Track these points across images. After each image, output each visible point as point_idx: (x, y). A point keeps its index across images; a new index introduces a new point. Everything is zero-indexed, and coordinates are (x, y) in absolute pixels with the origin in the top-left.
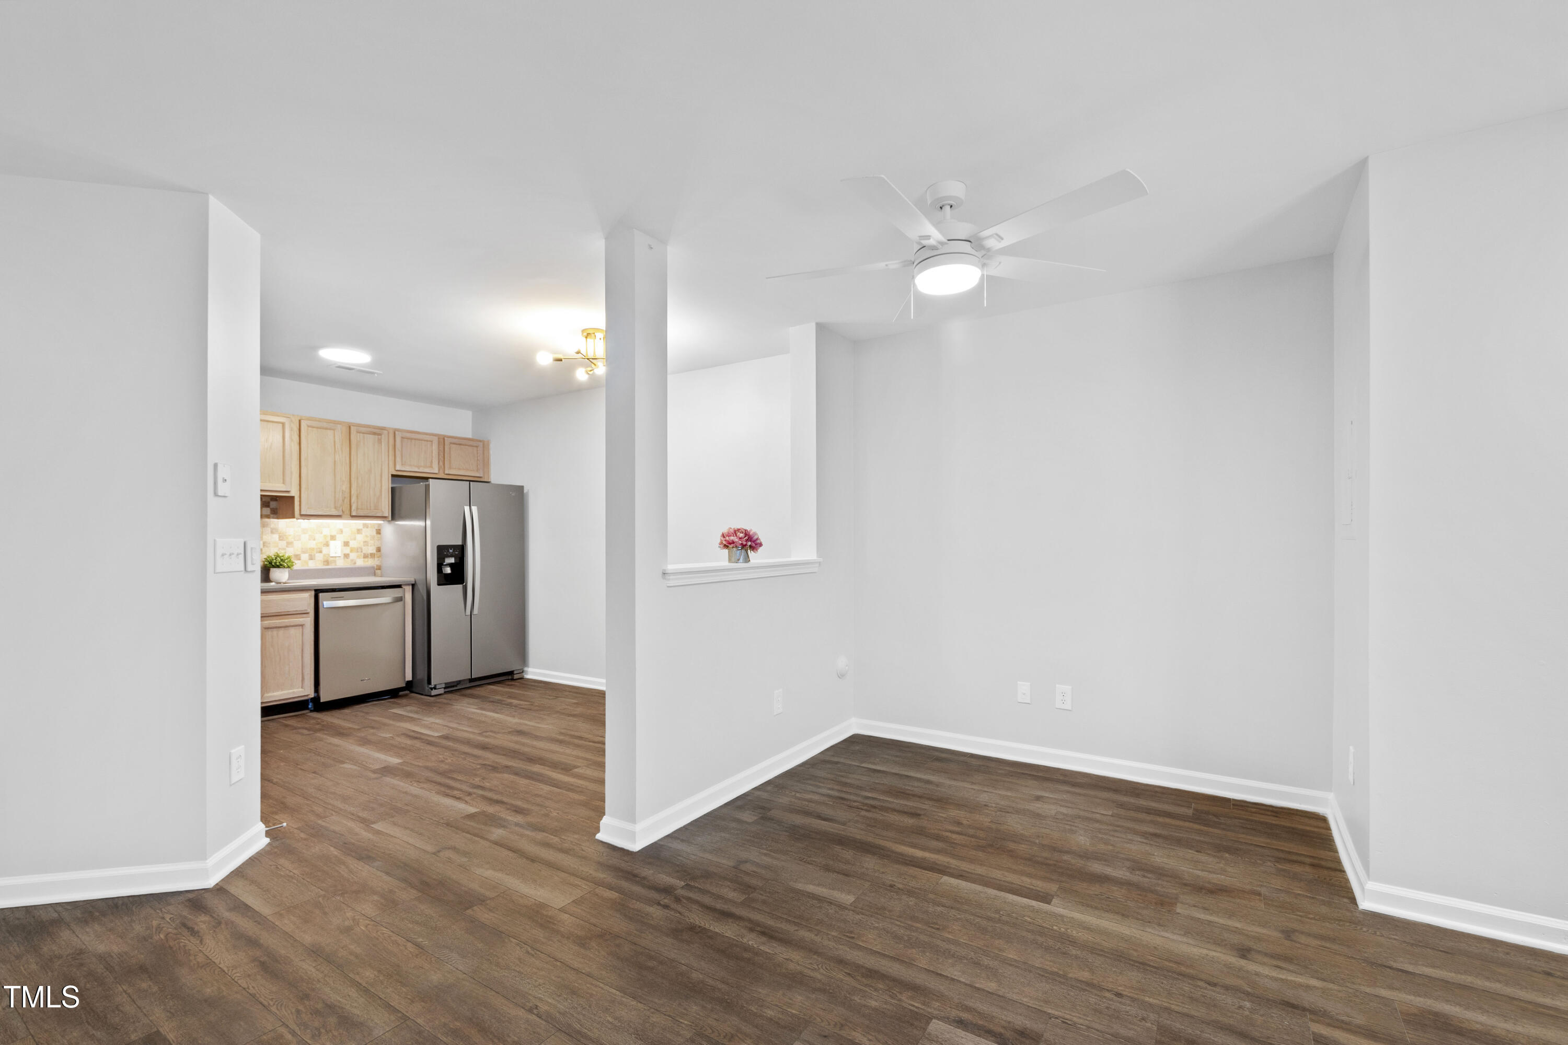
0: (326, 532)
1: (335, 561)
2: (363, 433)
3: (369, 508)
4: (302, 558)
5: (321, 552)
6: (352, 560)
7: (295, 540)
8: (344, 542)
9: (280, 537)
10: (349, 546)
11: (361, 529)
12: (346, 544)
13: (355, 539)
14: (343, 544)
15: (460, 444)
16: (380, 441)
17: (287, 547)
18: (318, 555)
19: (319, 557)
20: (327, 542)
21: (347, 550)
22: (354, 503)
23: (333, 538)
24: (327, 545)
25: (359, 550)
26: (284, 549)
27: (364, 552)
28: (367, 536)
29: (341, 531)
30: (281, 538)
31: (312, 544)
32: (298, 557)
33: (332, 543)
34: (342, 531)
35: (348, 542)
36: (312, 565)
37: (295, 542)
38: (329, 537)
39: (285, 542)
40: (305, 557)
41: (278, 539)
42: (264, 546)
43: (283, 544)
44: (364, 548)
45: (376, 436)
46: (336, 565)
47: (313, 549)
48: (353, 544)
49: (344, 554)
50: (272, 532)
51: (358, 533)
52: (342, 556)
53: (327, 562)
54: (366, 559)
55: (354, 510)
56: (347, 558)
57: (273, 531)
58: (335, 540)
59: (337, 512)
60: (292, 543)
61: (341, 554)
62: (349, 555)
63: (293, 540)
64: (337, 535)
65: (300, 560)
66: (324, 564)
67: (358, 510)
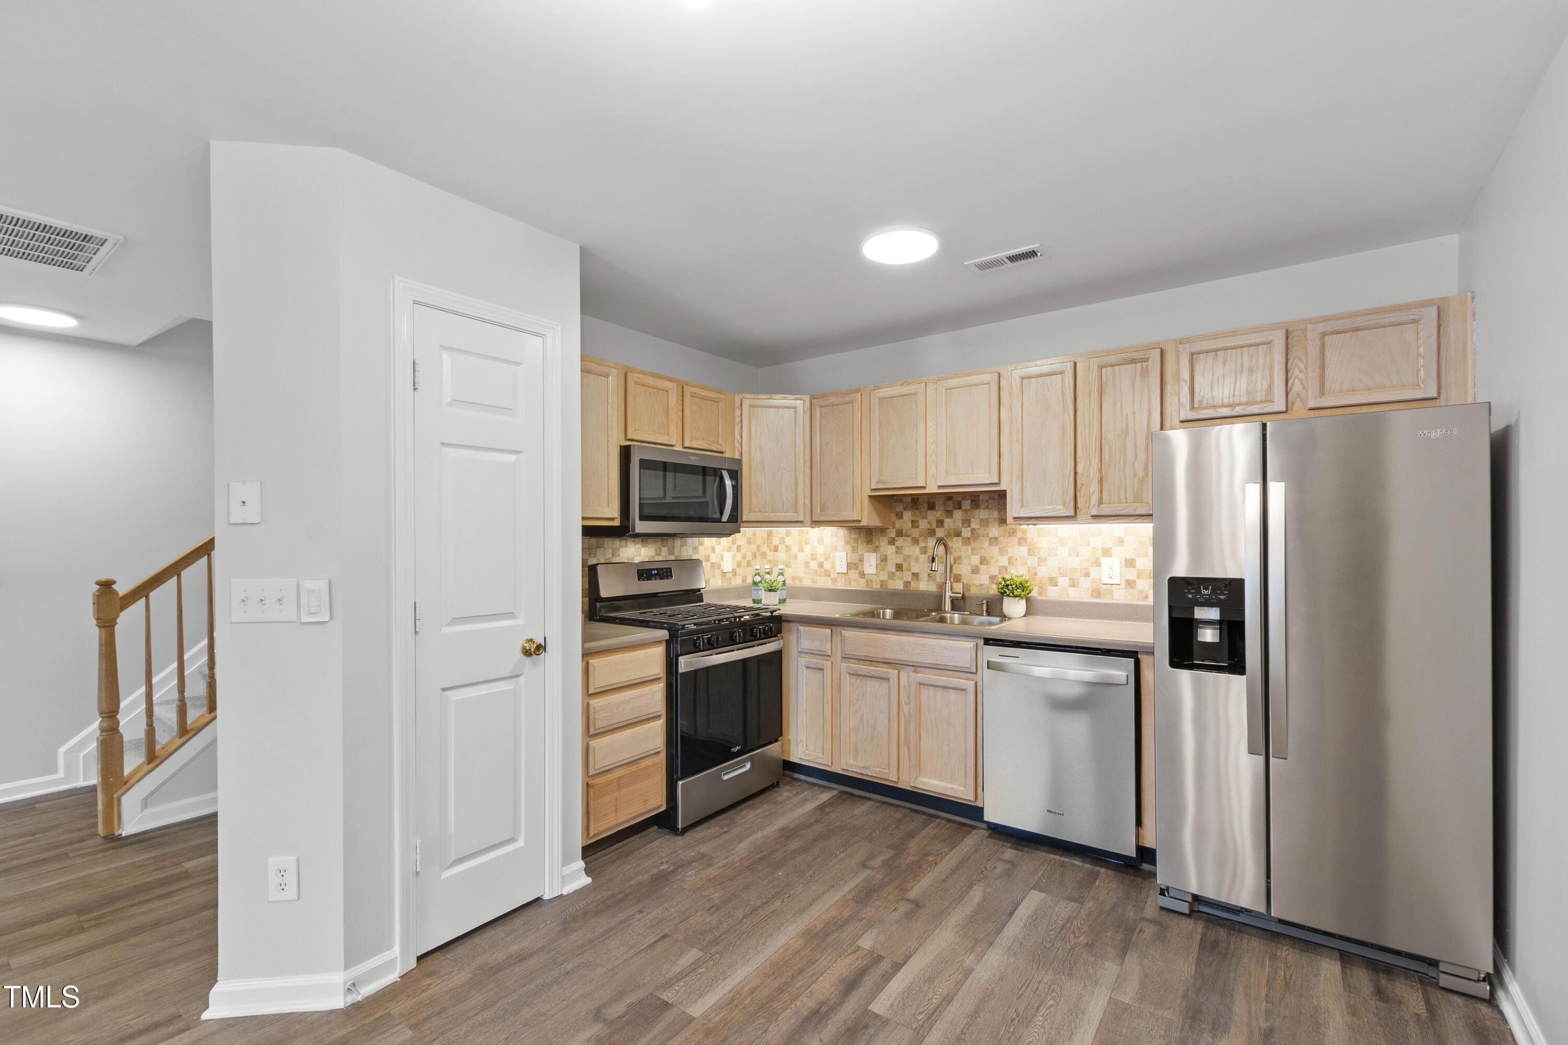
0: (1095, 542)
1: (1111, 592)
2: (1113, 366)
4: (1059, 584)
5: (1087, 575)
6: (1141, 592)
7: (1050, 556)
8: (1126, 560)
9: (1029, 550)
10: (1134, 567)
12: (1130, 563)
14: (1124, 563)
15: (1357, 330)
16: (1145, 374)
17: (1039, 565)
18: (1082, 579)
19: (1085, 583)
20: (1098, 559)
21: (1131, 574)
22: (1094, 492)
23: (1107, 552)
24: (1097, 564)
26: (1035, 568)
29: (1121, 542)
30: (1031, 552)
31: (1074, 562)
32: (1053, 581)
33: (1105, 561)
34: (1123, 541)
35: (1134, 560)
36: (1074, 595)
37: (1049, 558)
38: (1100, 552)
39: (1037, 557)
40: (1063, 581)
41: (1027, 554)
42: (1009, 563)
43: (1032, 561)
45: (1139, 365)
46: (1112, 598)
47: (1075, 570)
48: (1140, 563)
49: (1127, 581)
50: (1020, 544)
52: (1123, 584)
53: (1097, 592)
55: (1094, 506)
56: (1132, 588)
58: (1110, 556)
59: (1065, 511)
60: (1045, 559)
61: (1120, 580)
62: (1135, 582)
63: (1046, 554)
64: (1115, 549)
65: (1056, 586)
66: (1092, 595)
67: (1102, 506)
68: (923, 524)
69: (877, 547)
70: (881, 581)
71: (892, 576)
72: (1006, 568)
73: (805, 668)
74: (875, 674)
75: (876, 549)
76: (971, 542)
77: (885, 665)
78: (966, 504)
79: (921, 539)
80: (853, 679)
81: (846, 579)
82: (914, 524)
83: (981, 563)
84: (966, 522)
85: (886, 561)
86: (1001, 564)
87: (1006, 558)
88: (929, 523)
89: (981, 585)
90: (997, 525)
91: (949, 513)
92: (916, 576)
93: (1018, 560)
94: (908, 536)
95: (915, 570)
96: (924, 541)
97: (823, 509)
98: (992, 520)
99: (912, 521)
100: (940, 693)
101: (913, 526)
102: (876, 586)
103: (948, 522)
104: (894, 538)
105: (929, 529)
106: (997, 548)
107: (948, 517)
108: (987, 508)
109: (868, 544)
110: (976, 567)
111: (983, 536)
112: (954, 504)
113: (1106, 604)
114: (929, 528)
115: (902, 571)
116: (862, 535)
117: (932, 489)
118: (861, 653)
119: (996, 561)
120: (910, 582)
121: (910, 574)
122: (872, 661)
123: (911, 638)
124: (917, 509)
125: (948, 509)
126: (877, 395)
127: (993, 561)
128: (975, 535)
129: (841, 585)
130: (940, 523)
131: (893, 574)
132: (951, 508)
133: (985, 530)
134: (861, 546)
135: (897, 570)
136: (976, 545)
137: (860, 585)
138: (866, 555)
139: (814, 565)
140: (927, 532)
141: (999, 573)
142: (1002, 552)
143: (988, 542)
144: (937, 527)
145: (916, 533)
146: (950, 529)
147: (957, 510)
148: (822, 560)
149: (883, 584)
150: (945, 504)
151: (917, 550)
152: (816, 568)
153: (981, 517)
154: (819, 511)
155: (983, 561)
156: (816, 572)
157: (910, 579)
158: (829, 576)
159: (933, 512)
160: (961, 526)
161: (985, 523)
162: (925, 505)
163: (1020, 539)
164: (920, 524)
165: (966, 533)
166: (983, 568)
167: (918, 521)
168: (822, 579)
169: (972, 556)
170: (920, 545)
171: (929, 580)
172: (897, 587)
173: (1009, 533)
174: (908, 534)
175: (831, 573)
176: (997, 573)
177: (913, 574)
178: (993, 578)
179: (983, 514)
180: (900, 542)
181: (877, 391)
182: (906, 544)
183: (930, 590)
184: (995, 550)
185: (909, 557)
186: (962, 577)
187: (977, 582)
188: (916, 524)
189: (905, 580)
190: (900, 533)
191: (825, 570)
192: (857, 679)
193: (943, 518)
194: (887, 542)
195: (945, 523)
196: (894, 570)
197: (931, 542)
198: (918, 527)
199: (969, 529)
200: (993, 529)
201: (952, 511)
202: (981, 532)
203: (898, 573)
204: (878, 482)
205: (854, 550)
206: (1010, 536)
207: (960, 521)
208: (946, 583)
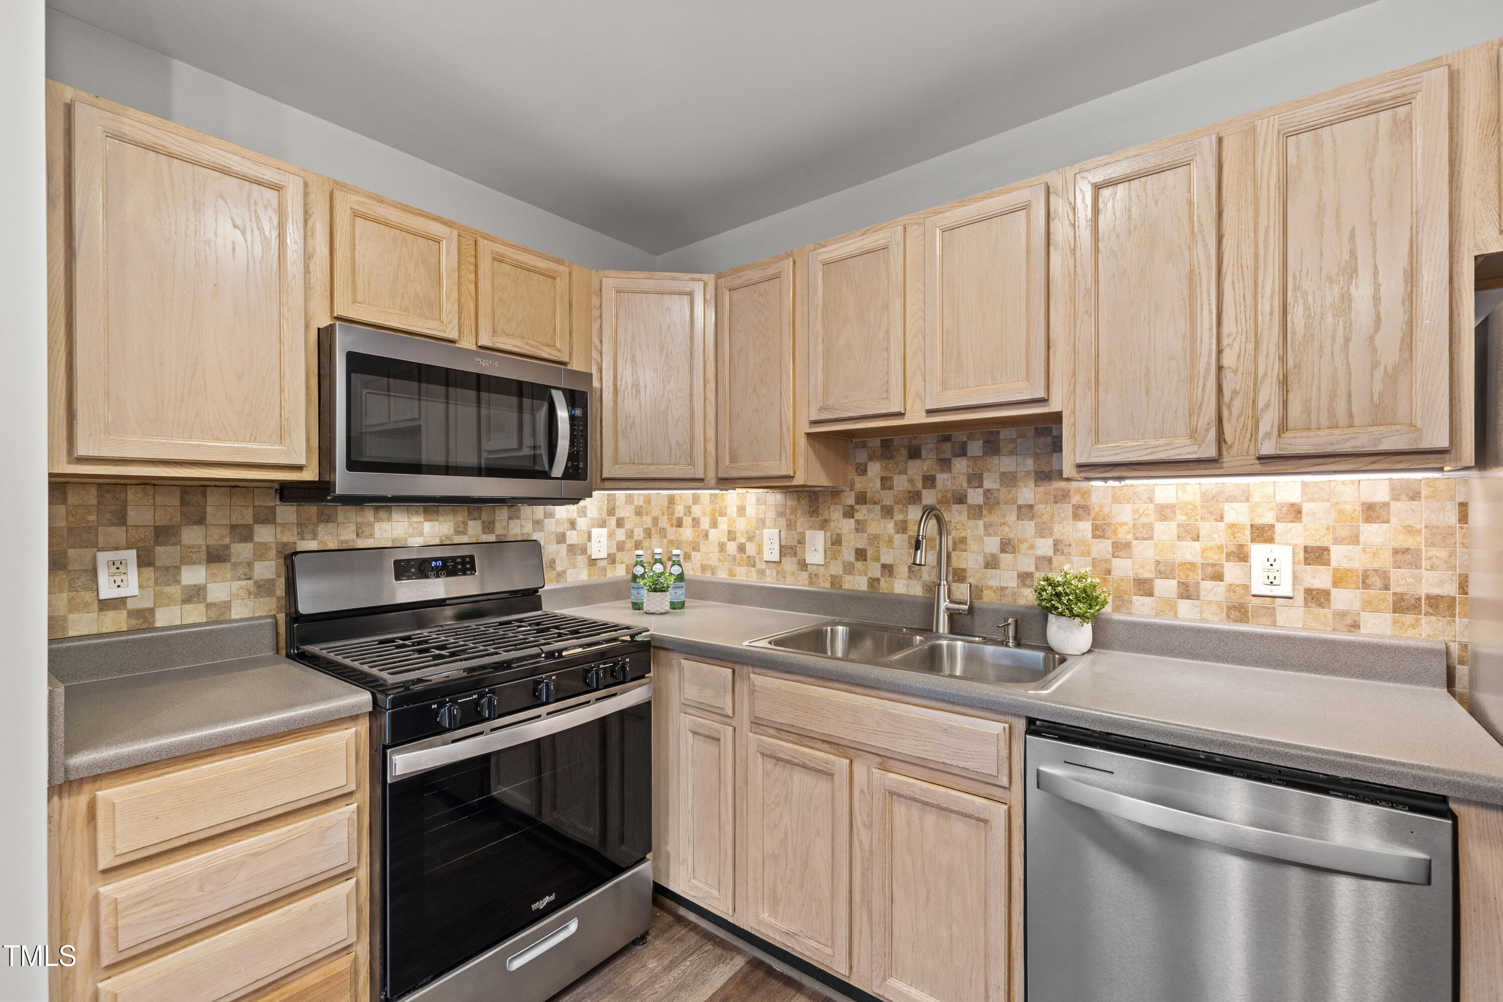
0: (1236, 513)
1: (1271, 612)
2: (1315, 127)
3: (1342, 420)
4: (1156, 592)
5: (1218, 577)
6: (1342, 615)
7: (1137, 539)
8: (1307, 550)
9: (1095, 528)
10: (1327, 563)
11: (1386, 505)
12: (1318, 555)
13: (1355, 539)
14: (1301, 556)
17: (1114, 558)
18: (1207, 585)
19: (1214, 592)
20: (1241, 546)
21: (1320, 578)
22: (1267, 406)
23: (1262, 533)
24: (1241, 556)
25: (1377, 581)
26: (1107, 561)
27: (1394, 588)
28: (1409, 530)
29: (1295, 512)
30: (1099, 532)
31: (1190, 552)
32: (1144, 587)
33: (1259, 552)
34: (1299, 512)
35: (1327, 549)
36: (1189, 615)
37: (1135, 542)
38: (1248, 532)
39: (1109, 542)
40: (1166, 587)
41: (1090, 535)
42: (1056, 551)
43: (1103, 548)
44: (1395, 574)
46: (1274, 624)
47: (1192, 566)
48: (1339, 555)
49: (1309, 592)
50: (1076, 517)
51: (1368, 520)
52: (1300, 598)
53: (1239, 611)
54: (1409, 618)
55: (1268, 435)
56: (1320, 605)
57: (1081, 511)
58: (1271, 540)
59: (1195, 448)
60: (1127, 545)
61: (1294, 590)
62: (1327, 593)
63: (1130, 536)
64: (1280, 528)
65: (1151, 594)
66: (1228, 617)
67: (1288, 435)
68: (901, 483)
69: (826, 521)
70: (831, 576)
71: (849, 568)
72: (1050, 560)
73: (690, 735)
74: (807, 762)
75: (824, 525)
76: (985, 512)
77: (826, 747)
78: (976, 447)
79: (896, 509)
80: (770, 764)
81: (778, 572)
82: (886, 483)
83: (1003, 550)
84: (975, 479)
85: (840, 545)
86: (1040, 552)
87: (1050, 541)
88: (911, 481)
89: (1003, 589)
90: (1032, 484)
91: (945, 464)
92: (888, 569)
93: (1073, 545)
94: (875, 503)
95: (886, 559)
96: (901, 511)
97: (734, 459)
98: (1023, 474)
99: (882, 479)
100: (931, 818)
101: (883, 487)
102: (824, 585)
103: (942, 478)
104: (852, 507)
105: (909, 492)
106: (1032, 523)
107: (942, 471)
108: (1012, 453)
109: (811, 516)
110: (993, 556)
111: (1006, 503)
112: (953, 448)
113: (1262, 636)
114: (910, 488)
115: (865, 560)
116: (803, 502)
117: (916, 416)
118: (784, 717)
119: (1032, 547)
120: (878, 580)
121: (878, 565)
122: (804, 737)
123: (875, 701)
124: (891, 457)
125: (943, 456)
126: (821, 258)
127: (1024, 547)
128: (991, 502)
129: (770, 581)
130: (929, 481)
131: (851, 565)
132: (948, 455)
133: (1010, 492)
134: (801, 520)
135: (857, 560)
136: (994, 518)
137: (798, 582)
138: (808, 533)
139: (732, 547)
140: (907, 495)
141: (1037, 569)
142: (1043, 531)
143: (1015, 513)
144: (924, 488)
145: (888, 498)
146: (946, 491)
147: (959, 459)
148: (743, 540)
149: (835, 581)
150: (938, 449)
151: (890, 527)
152: (735, 553)
153: (1002, 470)
154: (727, 462)
155: (1007, 546)
156: (734, 559)
157: (878, 574)
158: (754, 566)
159: (918, 463)
160: (965, 485)
161: (1010, 479)
162: (904, 452)
163: (1076, 507)
164: (895, 482)
165: (975, 497)
166: (1006, 558)
167: (891, 479)
168: (744, 570)
169: (986, 538)
170: (896, 518)
171: (910, 578)
172: (857, 587)
173: (1055, 496)
174: (876, 499)
175: (757, 561)
176: (1032, 569)
177: (884, 566)
178: (1024, 578)
179: (1006, 463)
180: (862, 512)
181: (819, 251)
182: (872, 516)
183: (912, 593)
184: (1028, 528)
185: (876, 537)
186: (968, 574)
187: (994, 583)
188: (889, 483)
189: (870, 575)
190: (862, 499)
191: (749, 557)
192: (776, 765)
193: (934, 473)
194: (841, 513)
195: (938, 481)
196: (852, 558)
197: (914, 513)
198: (891, 488)
199: (980, 491)
200: (1025, 490)
201: (949, 460)
202: (1003, 494)
203: (859, 565)
204: (821, 409)
205: (790, 525)
206: (1056, 502)
207: (965, 478)
208: (940, 585)
